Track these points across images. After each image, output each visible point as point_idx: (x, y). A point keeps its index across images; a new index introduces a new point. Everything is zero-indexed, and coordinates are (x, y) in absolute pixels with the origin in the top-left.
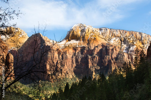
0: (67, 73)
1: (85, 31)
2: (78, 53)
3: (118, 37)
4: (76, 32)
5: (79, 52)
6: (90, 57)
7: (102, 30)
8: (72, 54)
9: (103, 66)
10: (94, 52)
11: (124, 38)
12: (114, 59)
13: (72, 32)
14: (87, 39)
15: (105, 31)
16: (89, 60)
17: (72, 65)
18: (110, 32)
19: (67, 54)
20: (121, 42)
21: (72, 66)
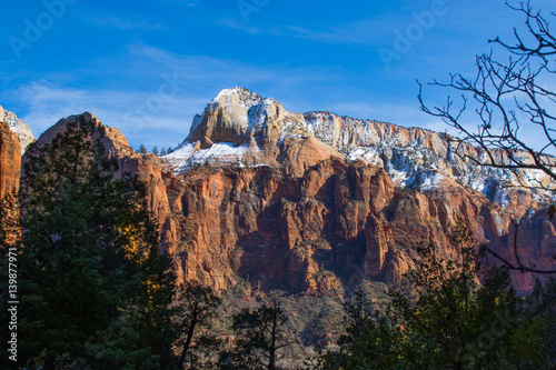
0: (208, 270)
1: (265, 113)
2: (244, 190)
3: (372, 145)
4: (231, 116)
5: (248, 189)
6: (290, 206)
7: (314, 118)
8: (222, 193)
9: (343, 239)
10: (307, 187)
11: (393, 150)
12: (382, 215)
13: (216, 113)
14: (275, 140)
15: (327, 123)
16: (289, 218)
17: (223, 237)
18: (343, 127)
19: (205, 195)
20: (385, 164)
21: (223, 241)
